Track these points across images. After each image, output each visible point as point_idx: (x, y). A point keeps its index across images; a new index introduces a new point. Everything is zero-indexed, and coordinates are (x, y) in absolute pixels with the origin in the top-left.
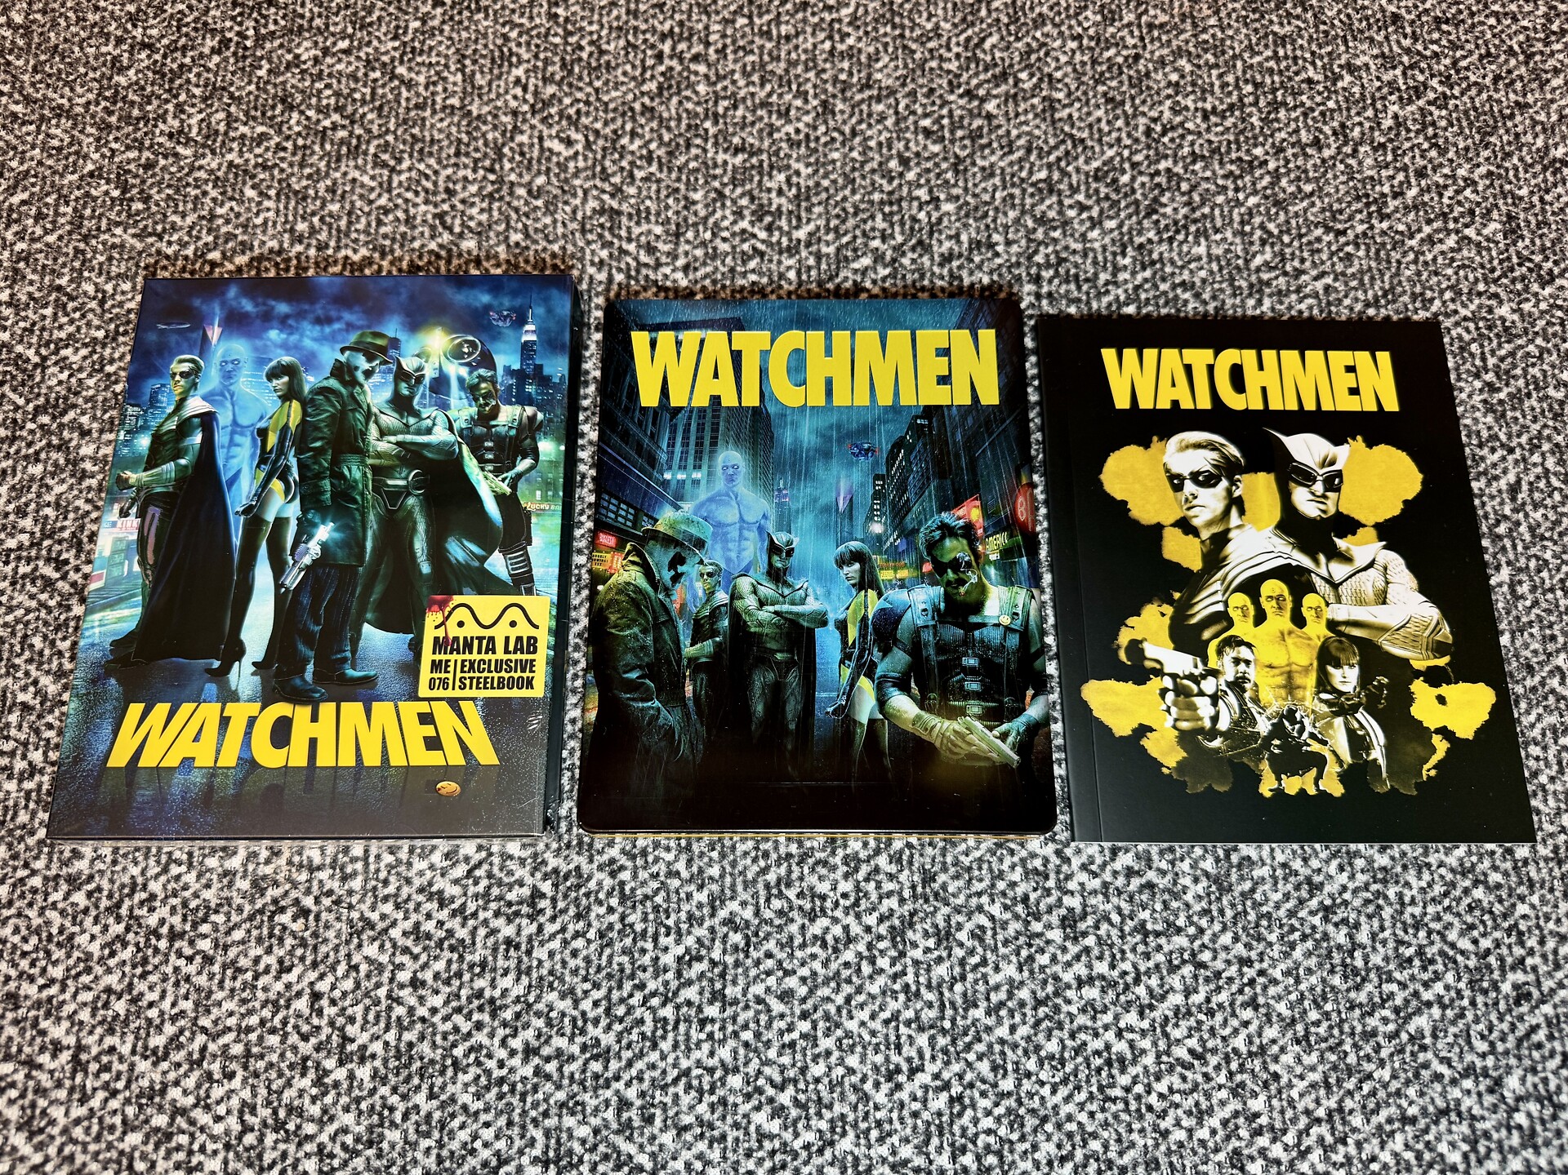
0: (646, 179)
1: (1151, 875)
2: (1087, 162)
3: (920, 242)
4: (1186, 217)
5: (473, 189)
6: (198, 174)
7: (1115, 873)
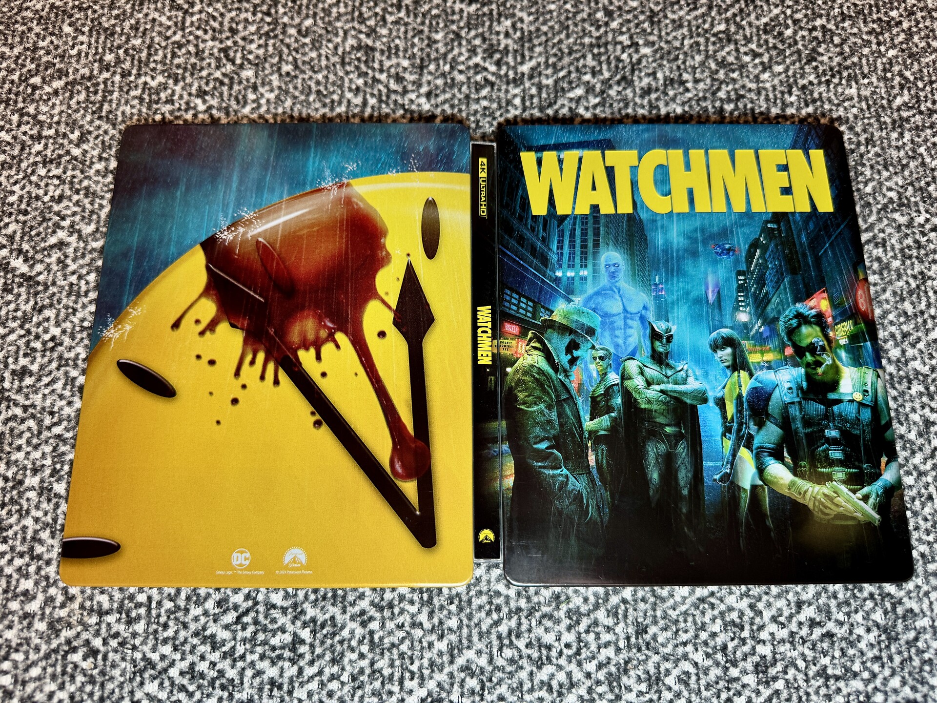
0: (396, 23)
1: (831, 626)
2: (757, 18)
3: (624, 78)
4: (839, 65)
5: (252, 28)
6: (24, 14)
7: (800, 624)
